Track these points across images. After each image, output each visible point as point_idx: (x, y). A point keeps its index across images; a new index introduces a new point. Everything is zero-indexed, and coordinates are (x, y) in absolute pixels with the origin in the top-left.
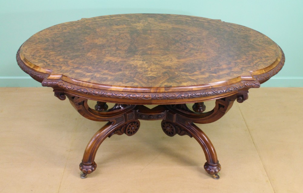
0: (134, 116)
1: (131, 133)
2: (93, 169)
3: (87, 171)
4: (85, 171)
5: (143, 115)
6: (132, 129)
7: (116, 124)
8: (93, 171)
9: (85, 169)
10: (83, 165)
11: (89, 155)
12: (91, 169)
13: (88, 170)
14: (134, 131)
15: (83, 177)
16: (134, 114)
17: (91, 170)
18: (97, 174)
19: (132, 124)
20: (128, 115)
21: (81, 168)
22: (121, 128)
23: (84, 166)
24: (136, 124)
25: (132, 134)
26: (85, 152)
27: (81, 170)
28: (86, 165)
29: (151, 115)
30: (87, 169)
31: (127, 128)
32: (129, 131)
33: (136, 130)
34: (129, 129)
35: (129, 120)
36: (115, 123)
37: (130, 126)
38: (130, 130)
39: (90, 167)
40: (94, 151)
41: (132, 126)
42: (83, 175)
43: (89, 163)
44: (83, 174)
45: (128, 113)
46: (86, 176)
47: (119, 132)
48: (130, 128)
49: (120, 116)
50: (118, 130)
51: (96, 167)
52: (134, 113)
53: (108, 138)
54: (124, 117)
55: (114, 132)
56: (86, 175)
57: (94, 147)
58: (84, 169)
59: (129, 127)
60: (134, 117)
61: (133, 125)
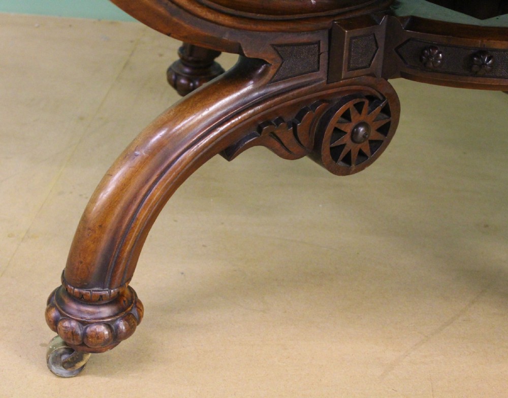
0: (380, 52)
1: (347, 160)
2: (122, 326)
3: (85, 335)
4: (74, 334)
5: (435, 48)
6: (354, 134)
7: (273, 82)
8: (116, 337)
9: (74, 324)
10: (66, 300)
11: (105, 238)
12: (108, 325)
13: (88, 330)
14: (366, 150)
15: (62, 371)
16: (381, 44)
17: (106, 333)
18: (140, 359)
19: (359, 107)
20: (352, 38)
21: (54, 313)
22: (300, 117)
23: (73, 307)
24: (378, 109)
25: (353, 166)
26: (84, 219)
27: (54, 324)
28: (81, 300)
29: (482, 52)
30: (83, 323)
31: (333, 123)
32: (337, 143)
33: (378, 146)
34: (338, 132)
35: (349, 69)
36: (272, 72)
37: (346, 116)
38: (346, 139)
39: (106, 311)
40: (133, 218)
41: (355, 117)
42: (64, 357)
43: (97, 291)
44: (61, 348)
45: (350, 25)
46: (81, 364)
47: (286, 135)
48: (348, 128)
49: (304, 38)
50: (280, 120)
51: (138, 321)
52: (380, 32)
53: (218, 159)
54: (324, 47)
55: (260, 130)
56: (80, 359)
57: (135, 197)
58: (70, 319)
59: (339, 122)
60: (377, 63)
61: (364, 111)
